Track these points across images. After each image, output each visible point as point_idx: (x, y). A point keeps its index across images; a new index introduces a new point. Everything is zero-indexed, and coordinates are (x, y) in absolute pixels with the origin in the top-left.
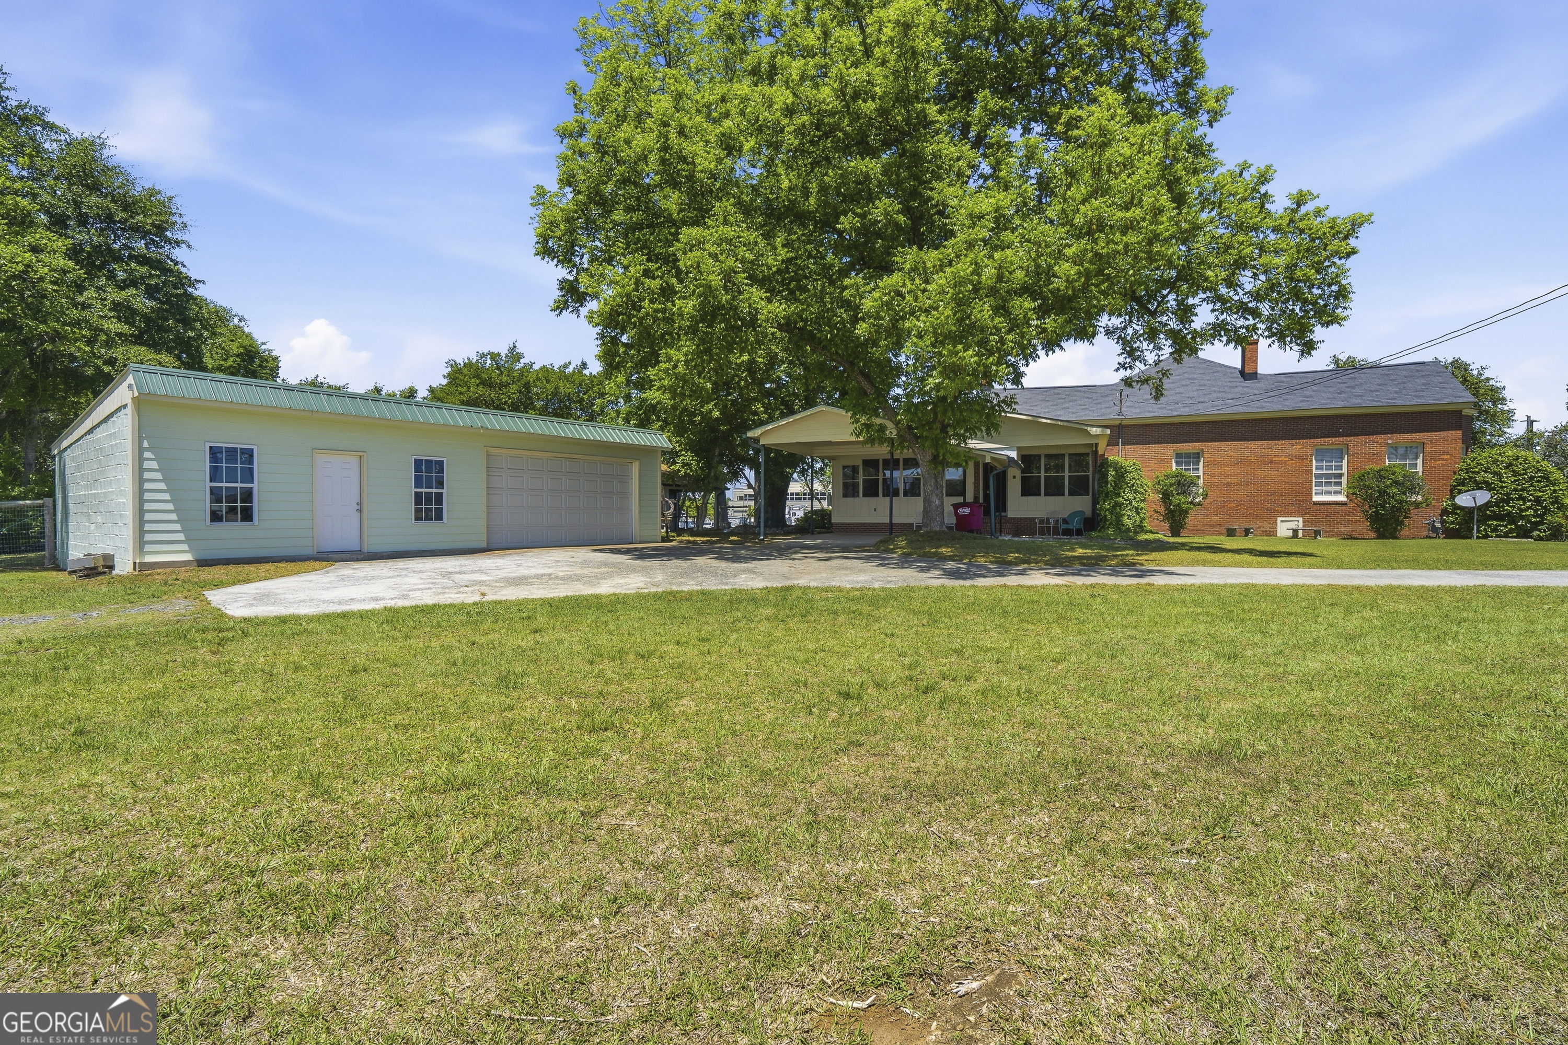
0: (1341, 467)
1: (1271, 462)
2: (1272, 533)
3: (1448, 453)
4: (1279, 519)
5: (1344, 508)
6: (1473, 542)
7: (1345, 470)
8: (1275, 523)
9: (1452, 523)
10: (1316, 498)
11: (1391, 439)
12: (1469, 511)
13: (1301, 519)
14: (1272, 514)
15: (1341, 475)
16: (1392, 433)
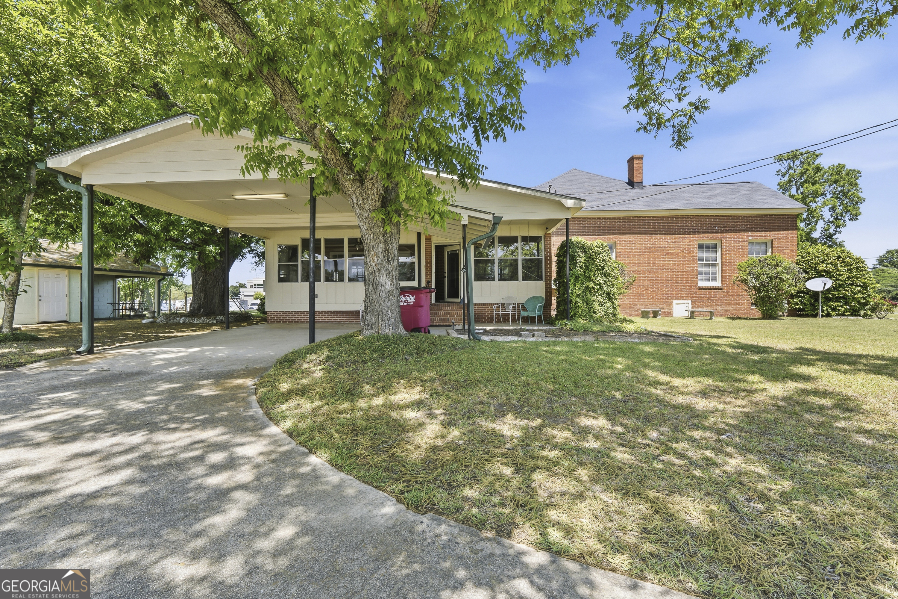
0: (715, 259)
1: (668, 253)
2: (669, 314)
3: (788, 249)
4: (675, 302)
5: (720, 291)
6: (820, 320)
7: (719, 261)
8: (671, 305)
9: (797, 304)
10: (701, 284)
11: (751, 236)
12: (815, 295)
13: (690, 302)
14: (670, 297)
15: (715, 265)
16: (752, 231)
